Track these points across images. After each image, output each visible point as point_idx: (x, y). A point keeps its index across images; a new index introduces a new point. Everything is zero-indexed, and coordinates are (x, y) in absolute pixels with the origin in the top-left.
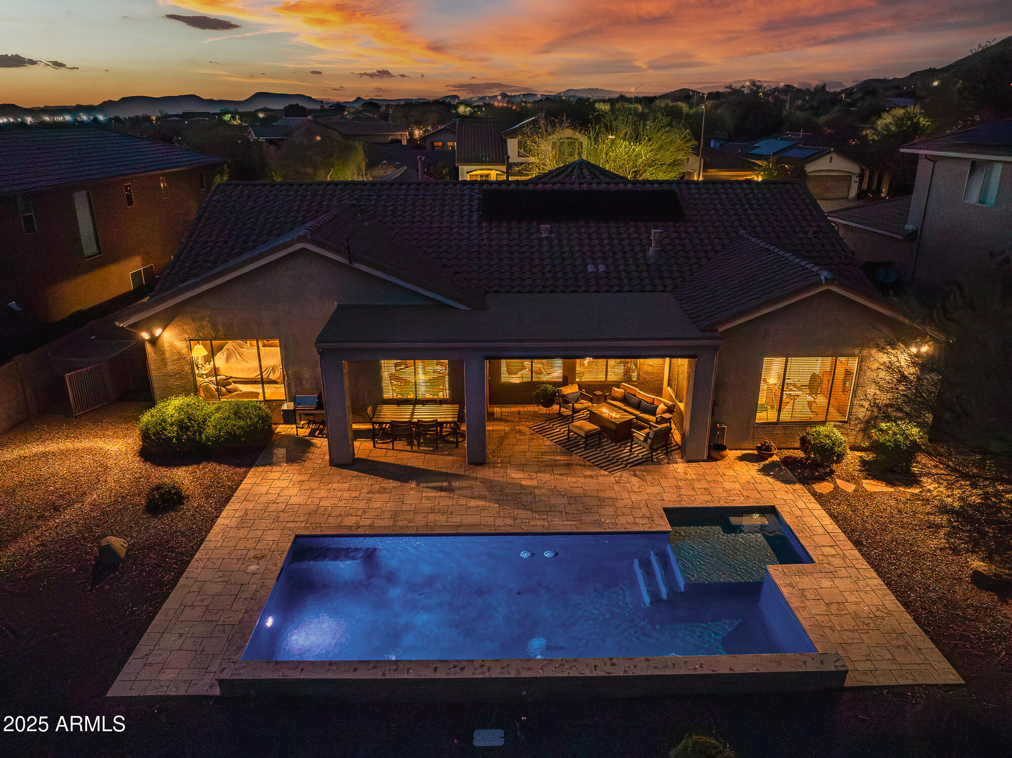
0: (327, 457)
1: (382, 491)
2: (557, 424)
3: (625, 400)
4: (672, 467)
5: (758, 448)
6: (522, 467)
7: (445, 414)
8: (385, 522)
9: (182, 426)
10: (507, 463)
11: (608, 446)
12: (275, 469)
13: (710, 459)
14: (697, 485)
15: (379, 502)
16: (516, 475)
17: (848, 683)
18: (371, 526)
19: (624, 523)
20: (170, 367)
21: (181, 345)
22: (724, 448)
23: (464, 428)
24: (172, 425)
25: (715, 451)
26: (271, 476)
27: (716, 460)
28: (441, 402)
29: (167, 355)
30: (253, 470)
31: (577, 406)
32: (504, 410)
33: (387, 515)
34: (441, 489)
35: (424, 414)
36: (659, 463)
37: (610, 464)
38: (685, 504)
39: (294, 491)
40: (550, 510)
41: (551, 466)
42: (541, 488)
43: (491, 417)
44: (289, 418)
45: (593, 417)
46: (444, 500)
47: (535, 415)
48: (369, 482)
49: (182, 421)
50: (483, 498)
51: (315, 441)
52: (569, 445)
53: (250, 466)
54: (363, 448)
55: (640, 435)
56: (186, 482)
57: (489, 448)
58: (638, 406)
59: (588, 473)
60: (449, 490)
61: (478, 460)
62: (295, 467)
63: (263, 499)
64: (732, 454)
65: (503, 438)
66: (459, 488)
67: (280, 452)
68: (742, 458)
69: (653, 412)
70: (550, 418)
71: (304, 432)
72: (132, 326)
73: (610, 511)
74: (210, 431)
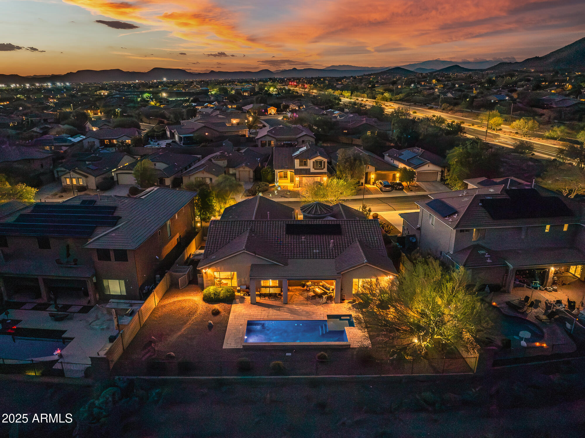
0: (250, 302)
1: (264, 311)
2: (305, 292)
3: (323, 286)
4: (331, 305)
5: (353, 300)
6: (296, 304)
7: (277, 291)
8: (266, 318)
9: (215, 294)
10: (293, 304)
11: (318, 299)
12: (238, 304)
13: (341, 302)
14: (336, 309)
15: (264, 313)
16: (295, 307)
17: (351, 347)
18: (263, 319)
19: (318, 318)
20: (209, 278)
21: (212, 273)
22: (344, 300)
23: (282, 294)
24: (212, 294)
25: (342, 300)
26: (237, 306)
27: (342, 303)
28: (276, 287)
29: (208, 275)
30: (233, 305)
31: (310, 288)
32: (292, 288)
33: (266, 316)
34: (277, 310)
35: (272, 291)
36: (329, 303)
37: (318, 304)
38: (332, 314)
39: (244, 310)
40: (302, 315)
41: (302, 304)
42: (300, 310)
43: (289, 290)
44: (239, 291)
45: (314, 292)
46: (278, 313)
47: (300, 290)
48: (260, 308)
49: (214, 293)
50: (287, 312)
51: (245, 297)
52: (308, 298)
53: (232, 304)
54: (258, 299)
55: (324, 296)
56: (218, 308)
57: (289, 299)
58: (326, 288)
59: (311, 306)
60: (279, 310)
61: (286, 303)
62: (242, 304)
63: (238, 312)
64: (346, 301)
65: (292, 296)
66: (282, 310)
67: (238, 300)
68: (349, 302)
69: (329, 290)
70: (304, 291)
71: (242, 295)
72: (201, 269)
73: (315, 315)
74: (222, 295)
